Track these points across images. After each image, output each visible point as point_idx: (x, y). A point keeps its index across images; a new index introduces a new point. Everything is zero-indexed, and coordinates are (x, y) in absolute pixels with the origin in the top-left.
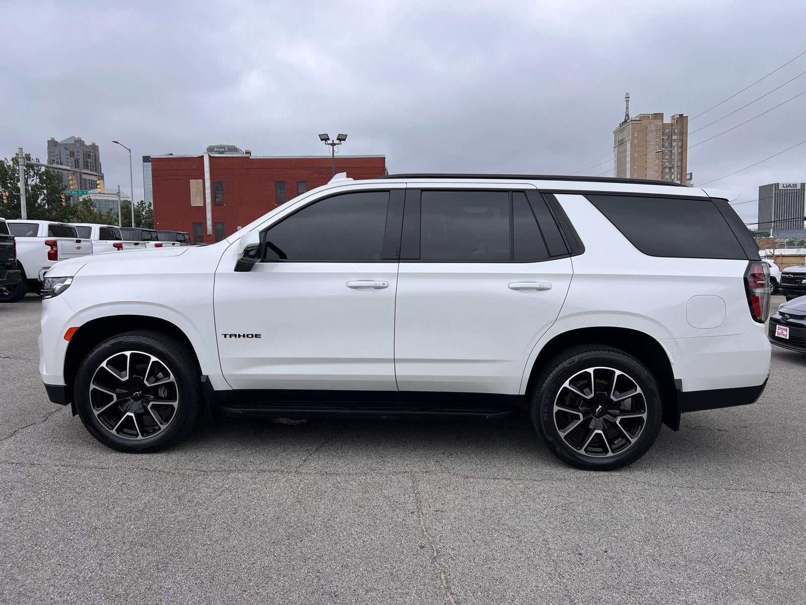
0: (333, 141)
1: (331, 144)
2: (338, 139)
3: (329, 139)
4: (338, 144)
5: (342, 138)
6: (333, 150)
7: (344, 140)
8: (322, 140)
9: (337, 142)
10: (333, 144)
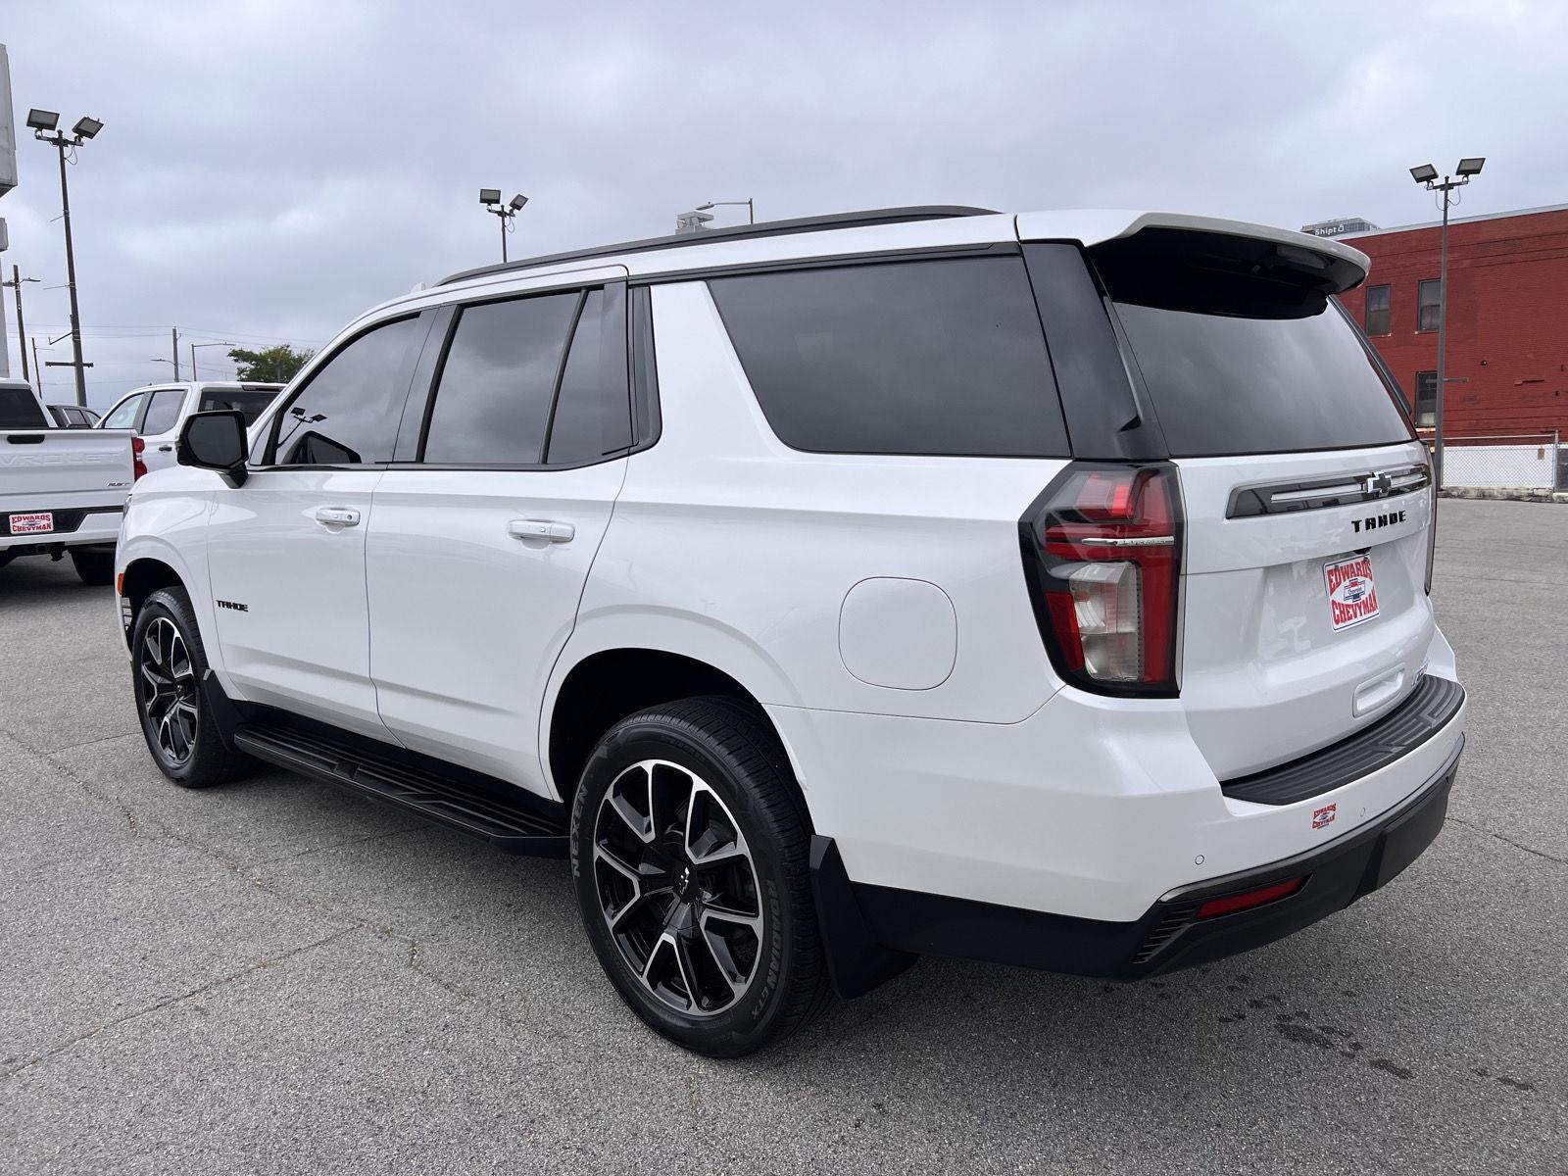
0: (1447, 178)
1: (1442, 187)
2: (1459, 173)
3: (1435, 176)
4: (1459, 184)
5: (1469, 168)
6: (1446, 200)
7: (1477, 171)
8: (1419, 180)
9: (1455, 179)
10: (1447, 187)
